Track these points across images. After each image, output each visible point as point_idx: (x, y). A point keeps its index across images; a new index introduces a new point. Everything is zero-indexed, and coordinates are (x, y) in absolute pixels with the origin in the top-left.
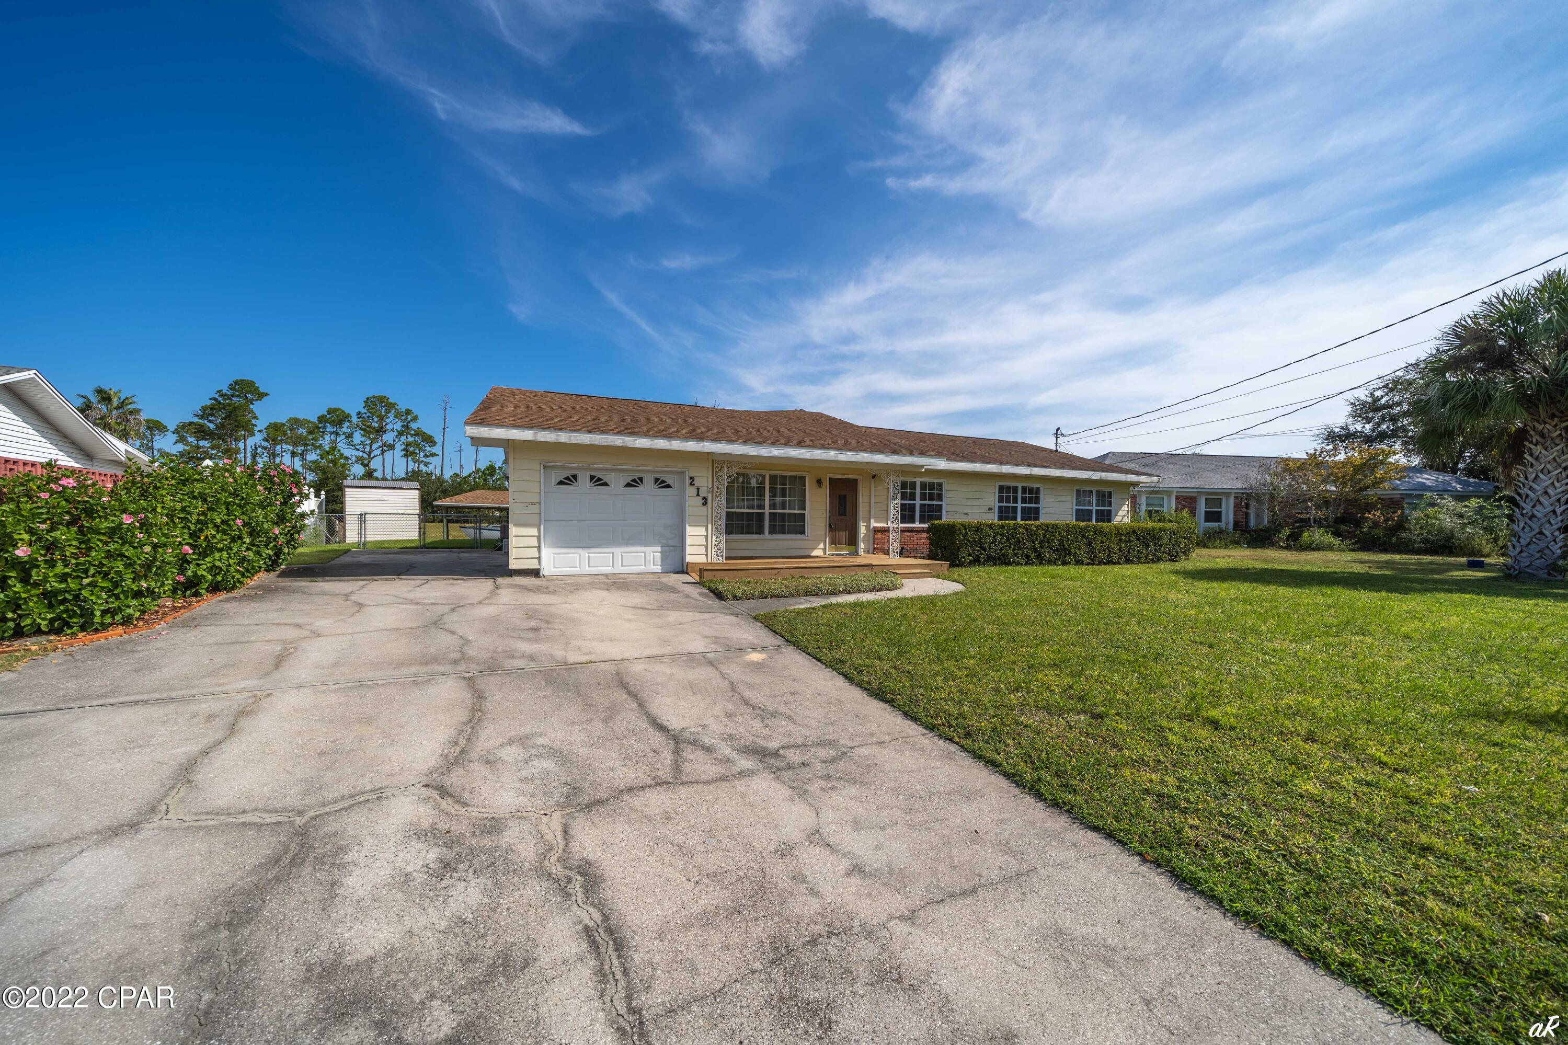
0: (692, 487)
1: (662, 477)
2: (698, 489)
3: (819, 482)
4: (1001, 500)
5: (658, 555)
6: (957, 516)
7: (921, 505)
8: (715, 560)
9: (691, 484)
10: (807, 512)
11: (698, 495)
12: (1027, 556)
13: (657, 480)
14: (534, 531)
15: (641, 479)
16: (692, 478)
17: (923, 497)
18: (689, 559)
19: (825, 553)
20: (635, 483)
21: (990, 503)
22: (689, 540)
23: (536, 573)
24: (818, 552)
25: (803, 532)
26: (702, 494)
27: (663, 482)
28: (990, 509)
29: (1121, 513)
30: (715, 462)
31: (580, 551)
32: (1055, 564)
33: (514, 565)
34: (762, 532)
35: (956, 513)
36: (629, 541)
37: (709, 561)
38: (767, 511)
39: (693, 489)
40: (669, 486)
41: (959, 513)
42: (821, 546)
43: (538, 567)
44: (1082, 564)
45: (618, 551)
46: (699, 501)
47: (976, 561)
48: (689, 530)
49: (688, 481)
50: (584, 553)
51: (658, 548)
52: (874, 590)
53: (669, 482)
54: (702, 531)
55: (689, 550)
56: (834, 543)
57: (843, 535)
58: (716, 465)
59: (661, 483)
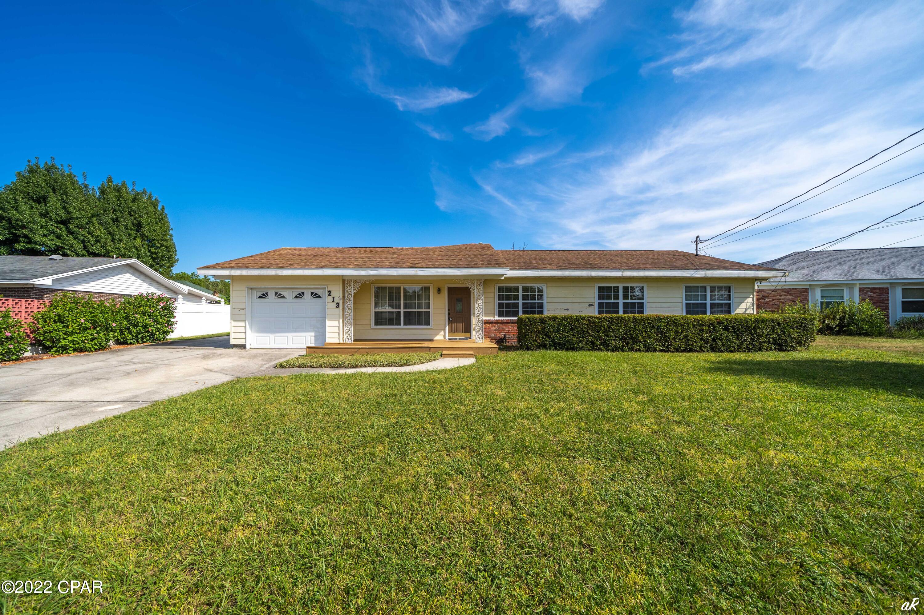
0: (329, 297)
1: (315, 291)
2: (334, 298)
3: (439, 290)
4: (601, 297)
5: (313, 338)
6: (558, 311)
7: (524, 304)
8: (346, 341)
9: (329, 295)
10: (431, 310)
11: (333, 301)
12: (592, 343)
13: (312, 293)
14: (242, 324)
15: (303, 293)
16: (330, 292)
17: (525, 297)
18: (328, 341)
19: (445, 338)
20: (300, 295)
21: (591, 301)
22: (328, 329)
23: (243, 347)
24: (439, 337)
25: (427, 323)
26: (336, 301)
27: (316, 294)
28: (590, 305)
29: (743, 305)
30: (344, 281)
31: (270, 335)
32: (622, 350)
33: (233, 342)
34: (399, 324)
35: (557, 309)
36: (297, 329)
37: (341, 342)
38: (402, 310)
39: (330, 299)
40: (319, 297)
41: (560, 308)
42: (442, 333)
43: (244, 344)
44: (654, 350)
45: (290, 335)
46: (334, 305)
47: (543, 346)
48: (328, 323)
49: (327, 293)
50: (272, 336)
51: (313, 334)
52: (388, 365)
53: (319, 294)
54: (336, 323)
55: (328, 335)
56: (452, 331)
57: (461, 326)
58: (346, 283)
59: (316, 295)
